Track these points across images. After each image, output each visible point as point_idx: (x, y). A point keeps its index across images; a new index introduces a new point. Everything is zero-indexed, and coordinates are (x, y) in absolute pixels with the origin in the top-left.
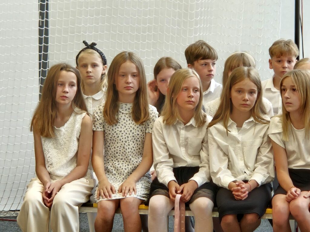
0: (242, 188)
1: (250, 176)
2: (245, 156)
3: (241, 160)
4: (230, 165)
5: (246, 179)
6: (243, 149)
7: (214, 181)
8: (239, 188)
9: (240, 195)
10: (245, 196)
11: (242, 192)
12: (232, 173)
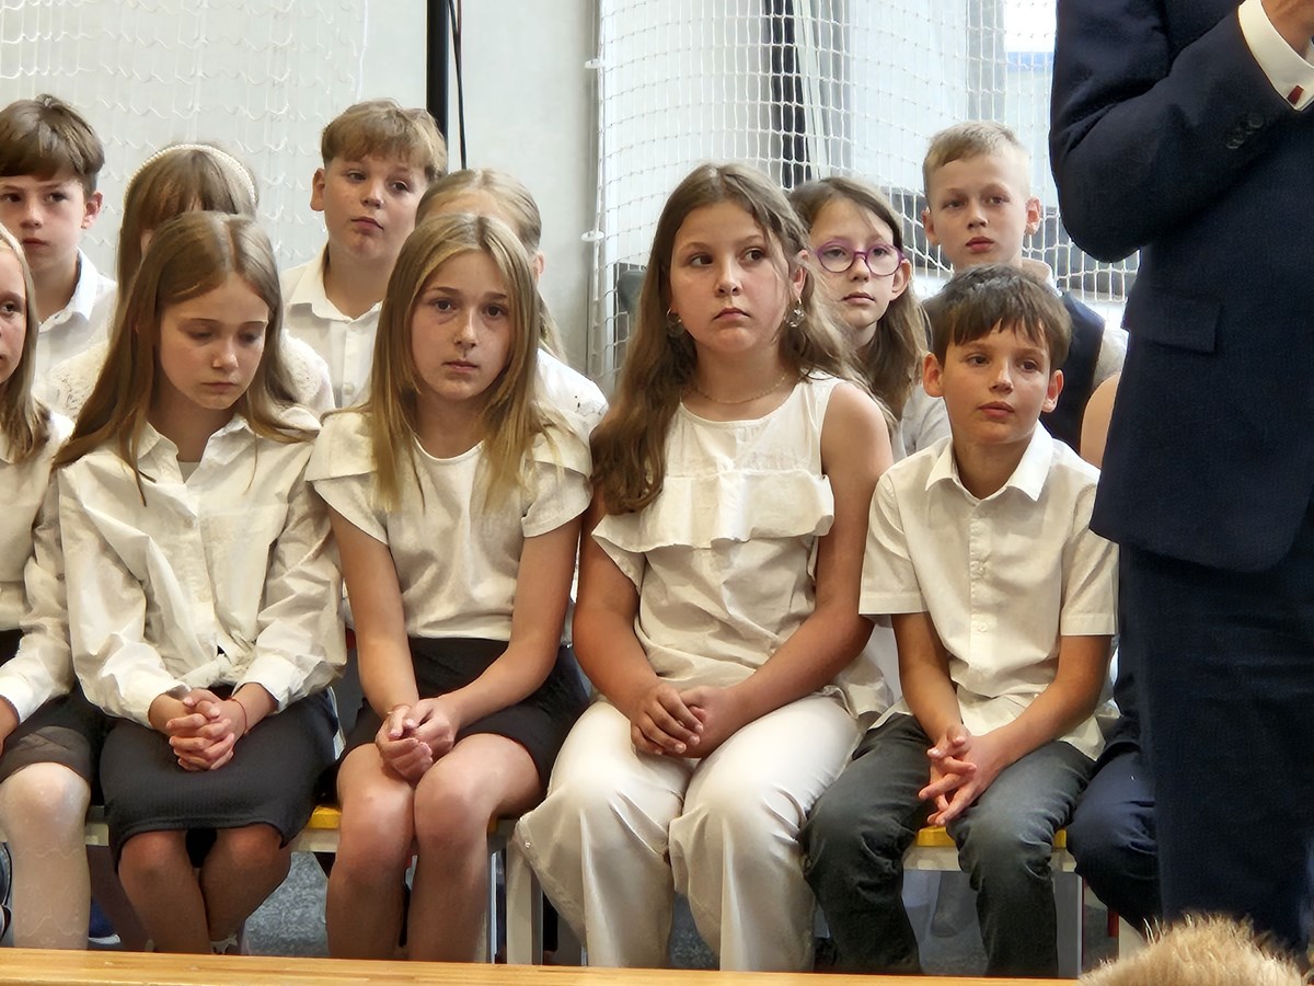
0: (209, 719)
1: (240, 667)
2: (216, 579)
3: (202, 599)
4: (153, 623)
5: (226, 679)
6: (207, 551)
7: (90, 695)
8: (198, 718)
9: (202, 751)
10: (222, 754)
11: (208, 736)
12: (163, 657)
